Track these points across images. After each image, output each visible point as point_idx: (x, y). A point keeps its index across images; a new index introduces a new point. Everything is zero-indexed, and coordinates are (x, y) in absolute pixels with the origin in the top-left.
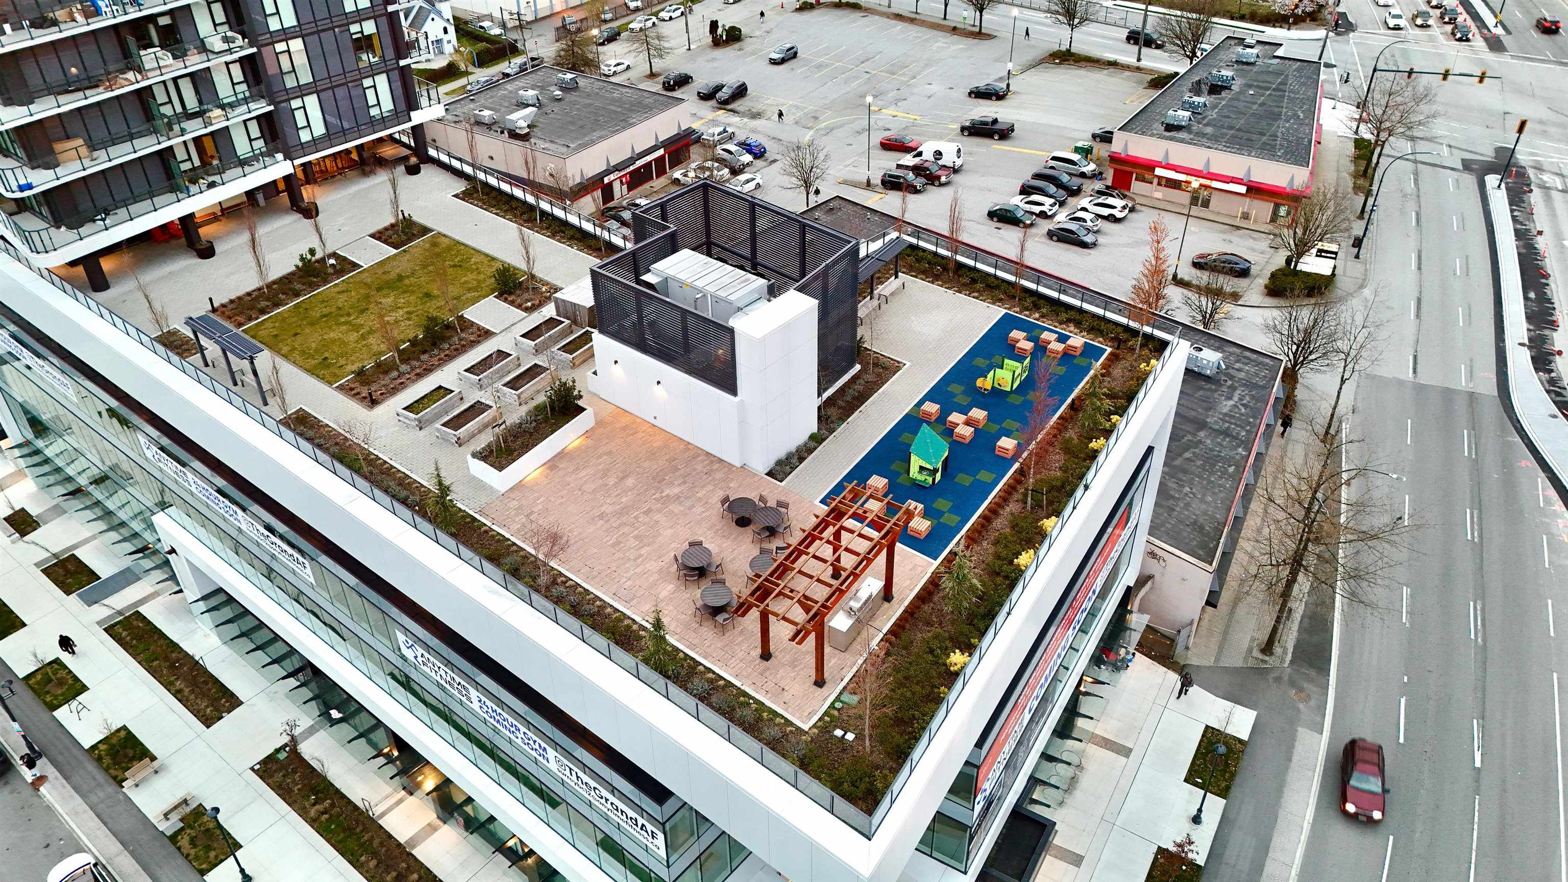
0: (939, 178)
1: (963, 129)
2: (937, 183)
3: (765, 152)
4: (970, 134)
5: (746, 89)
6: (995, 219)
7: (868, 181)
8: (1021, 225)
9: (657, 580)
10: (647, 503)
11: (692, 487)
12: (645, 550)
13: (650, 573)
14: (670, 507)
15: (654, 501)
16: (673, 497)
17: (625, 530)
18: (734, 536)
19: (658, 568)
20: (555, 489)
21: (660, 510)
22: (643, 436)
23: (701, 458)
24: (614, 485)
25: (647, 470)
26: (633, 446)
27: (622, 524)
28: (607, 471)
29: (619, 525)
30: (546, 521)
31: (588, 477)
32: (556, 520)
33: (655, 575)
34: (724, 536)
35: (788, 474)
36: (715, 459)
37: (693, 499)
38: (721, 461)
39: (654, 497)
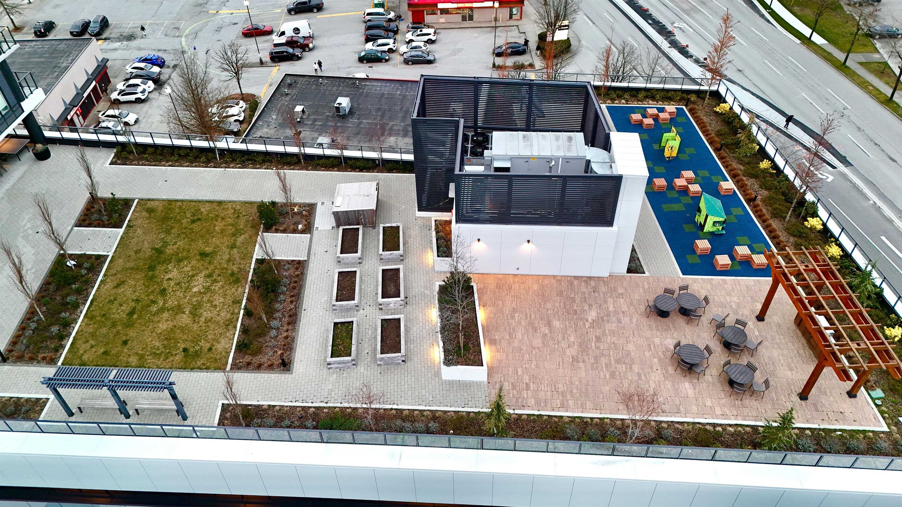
0: (307, 45)
1: (290, 11)
2: (307, 49)
3: (164, 62)
4: (296, 13)
5: (107, 21)
6: (365, 62)
7: (261, 61)
8: (384, 61)
9: (674, 385)
10: (589, 334)
11: (600, 306)
12: (636, 368)
13: (662, 383)
14: (607, 328)
15: (591, 329)
16: (598, 320)
17: (603, 361)
18: (671, 326)
19: (661, 376)
20: (517, 358)
21: (604, 334)
22: (519, 286)
23: (576, 282)
24: (550, 332)
25: (556, 310)
26: (522, 296)
27: (596, 358)
28: (531, 324)
29: (594, 359)
30: (546, 385)
31: (526, 336)
32: (552, 381)
33: (667, 382)
34: (666, 330)
35: (641, 266)
36: (585, 278)
37: (612, 314)
38: (590, 278)
39: (587, 326)
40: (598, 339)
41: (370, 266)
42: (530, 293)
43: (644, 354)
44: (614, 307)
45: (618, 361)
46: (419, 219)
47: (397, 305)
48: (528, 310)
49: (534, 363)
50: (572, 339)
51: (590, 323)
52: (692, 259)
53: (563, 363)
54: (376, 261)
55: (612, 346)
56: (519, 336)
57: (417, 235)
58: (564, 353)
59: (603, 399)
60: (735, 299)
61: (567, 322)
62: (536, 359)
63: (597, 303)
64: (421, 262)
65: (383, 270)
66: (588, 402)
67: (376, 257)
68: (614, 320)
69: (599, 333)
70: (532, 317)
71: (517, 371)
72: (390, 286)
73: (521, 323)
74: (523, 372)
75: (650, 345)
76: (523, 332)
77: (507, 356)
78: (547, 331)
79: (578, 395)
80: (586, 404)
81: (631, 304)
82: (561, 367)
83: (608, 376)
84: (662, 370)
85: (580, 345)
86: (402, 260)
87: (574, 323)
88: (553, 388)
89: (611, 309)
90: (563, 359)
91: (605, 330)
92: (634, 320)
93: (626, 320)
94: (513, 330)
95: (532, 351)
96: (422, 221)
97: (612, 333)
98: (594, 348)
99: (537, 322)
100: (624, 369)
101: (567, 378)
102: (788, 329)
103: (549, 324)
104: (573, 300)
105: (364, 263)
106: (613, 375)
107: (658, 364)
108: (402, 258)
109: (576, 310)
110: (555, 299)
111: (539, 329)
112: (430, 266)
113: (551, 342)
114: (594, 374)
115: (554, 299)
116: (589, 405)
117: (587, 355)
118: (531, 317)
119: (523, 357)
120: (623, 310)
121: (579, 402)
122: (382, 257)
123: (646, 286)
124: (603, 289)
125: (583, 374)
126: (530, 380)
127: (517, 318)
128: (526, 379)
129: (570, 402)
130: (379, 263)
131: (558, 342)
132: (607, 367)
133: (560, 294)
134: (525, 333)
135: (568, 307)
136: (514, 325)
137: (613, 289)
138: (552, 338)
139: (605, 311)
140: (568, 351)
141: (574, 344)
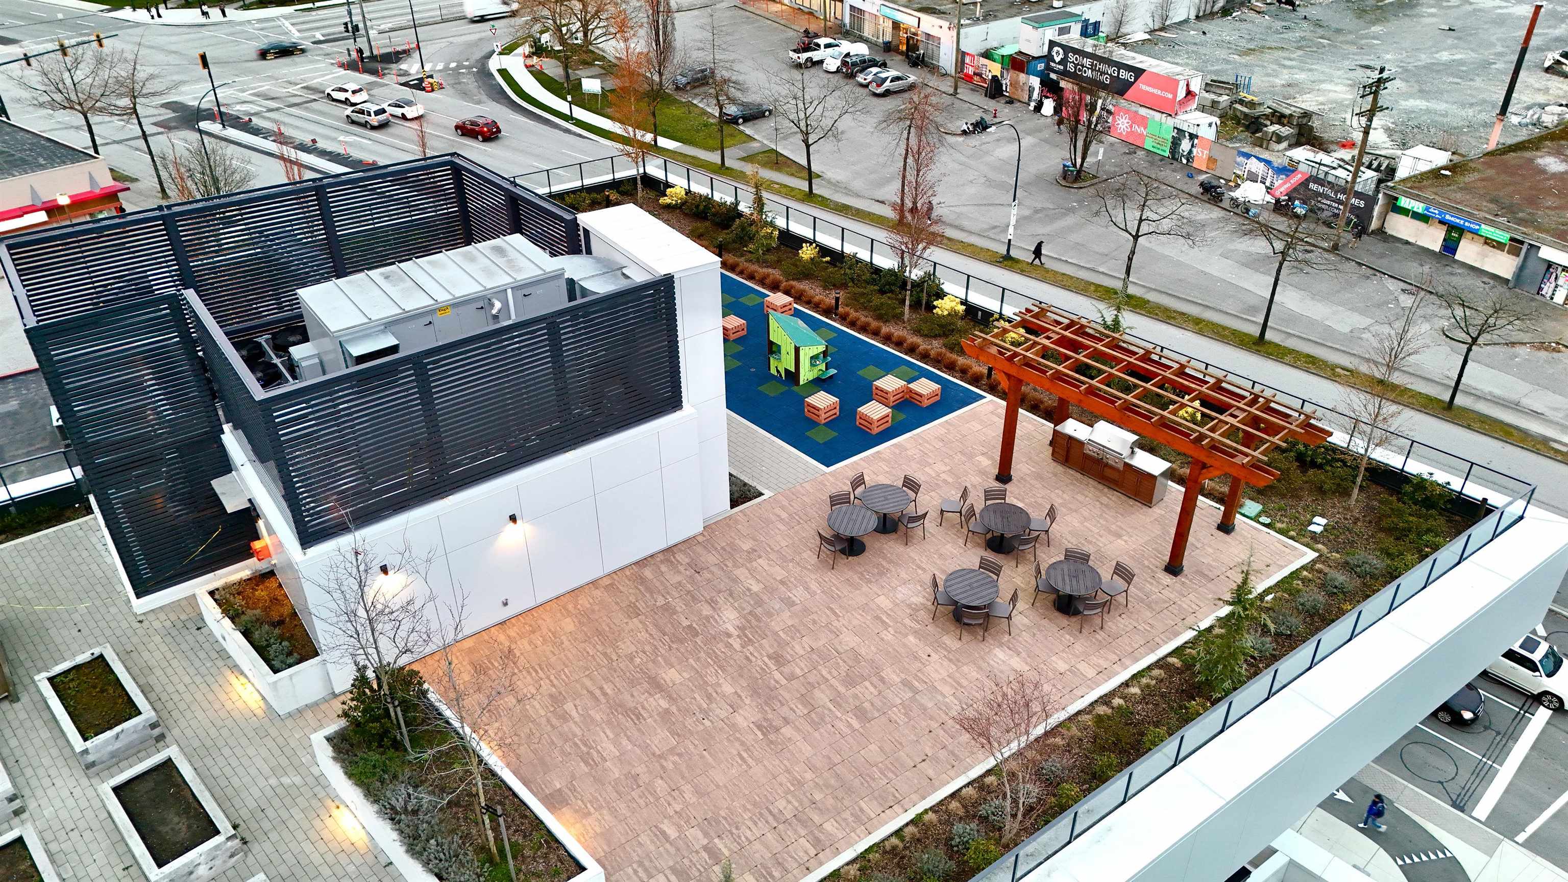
9: (980, 668)
10: (753, 659)
11: (731, 595)
12: (891, 674)
13: (958, 675)
14: (777, 629)
15: (751, 648)
16: (749, 622)
17: (822, 697)
18: (884, 563)
19: (946, 663)
20: (642, 802)
21: (782, 644)
22: (530, 643)
23: (648, 573)
24: (671, 699)
25: (647, 648)
26: (553, 659)
27: (804, 699)
28: (617, 707)
29: (805, 706)
30: (750, 824)
31: (625, 742)
32: (755, 804)
33: (965, 669)
34: (882, 574)
35: (745, 484)
36: (661, 557)
37: (765, 598)
38: (669, 550)
39: (737, 646)
40: (778, 659)
41: (58, 803)
42: (566, 643)
43: (882, 639)
44: (758, 581)
45: (850, 681)
46: (151, 617)
47: (218, 862)
48: (588, 683)
49: (687, 789)
50: (728, 689)
51: (738, 636)
52: (822, 436)
53: (747, 750)
54: (72, 783)
55: (814, 656)
56: (609, 749)
57: (169, 655)
58: (733, 726)
59: (885, 776)
60: (939, 467)
61: (691, 661)
62: (683, 777)
63: (720, 592)
64: (223, 714)
65: (117, 790)
66: (862, 803)
67: (65, 771)
68: (777, 607)
69: (771, 646)
70: (609, 691)
71: (663, 833)
72: (163, 822)
73: (593, 720)
74: (679, 827)
75: (878, 618)
76: (611, 736)
77: (613, 811)
78: (664, 704)
79: (830, 801)
80: (861, 810)
81: (784, 558)
82: (750, 761)
83: (856, 724)
84: (936, 651)
85: (755, 692)
86: (161, 737)
87: (708, 654)
88: (770, 819)
89: (755, 588)
90: (743, 743)
91: (776, 634)
92: (814, 586)
93: (798, 594)
94: (585, 745)
95: (663, 767)
96: (162, 616)
97: (792, 630)
98: (784, 682)
99: (627, 696)
100: (872, 689)
101: (783, 779)
102: (1055, 475)
103: (656, 685)
104: (667, 609)
105: (32, 805)
106: (861, 714)
107: (921, 646)
108: (157, 732)
109: (690, 627)
110: (631, 625)
111: (643, 708)
112: (259, 712)
113: (689, 722)
114: (825, 734)
115: (627, 629)
116: (869, 808)
117: (782, 705)
118: (605, 694)
119: (653, 793)
120: (779, 578)
121: (847, 815)
122: (91, 758)
123: (784, 515)
124: (711, 559)
125: (807, 750)
126: (706, 834)
127: (574, 713)
128: (696, 837)
129: (828, 826)
130: (85, 782)
131: (706, 713)
132: (838, 705)
133: (633, 611)
134: (617, 735)
135: (669, 629)
136: (578, 731)
137: (728, 549)
138: (686, 712)
139: (747, 598)
140: (739, 719)
141: (739, 696)
